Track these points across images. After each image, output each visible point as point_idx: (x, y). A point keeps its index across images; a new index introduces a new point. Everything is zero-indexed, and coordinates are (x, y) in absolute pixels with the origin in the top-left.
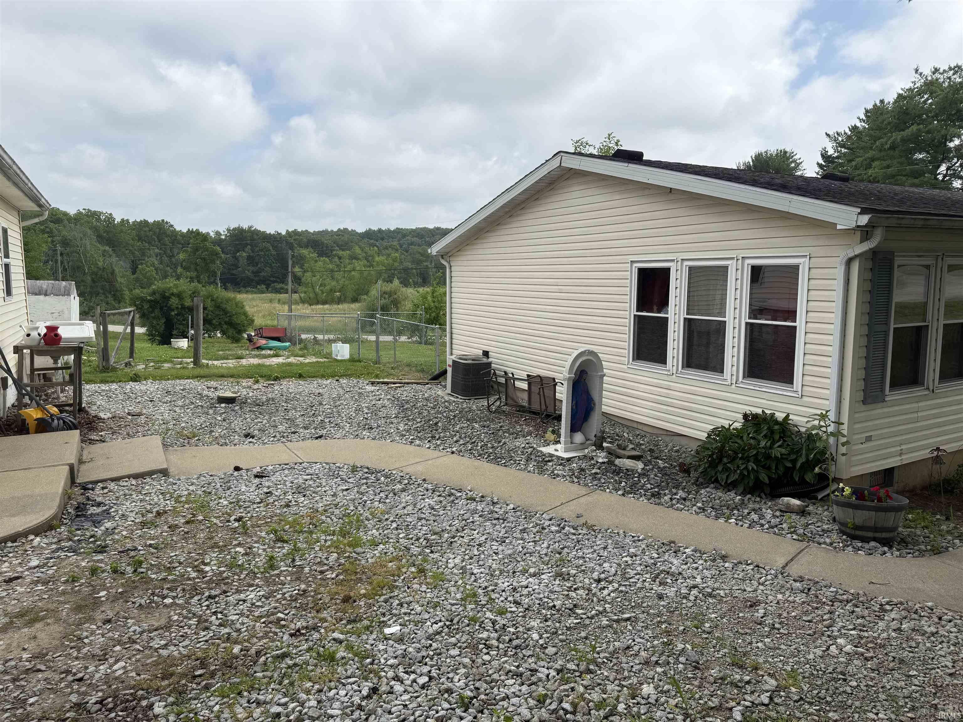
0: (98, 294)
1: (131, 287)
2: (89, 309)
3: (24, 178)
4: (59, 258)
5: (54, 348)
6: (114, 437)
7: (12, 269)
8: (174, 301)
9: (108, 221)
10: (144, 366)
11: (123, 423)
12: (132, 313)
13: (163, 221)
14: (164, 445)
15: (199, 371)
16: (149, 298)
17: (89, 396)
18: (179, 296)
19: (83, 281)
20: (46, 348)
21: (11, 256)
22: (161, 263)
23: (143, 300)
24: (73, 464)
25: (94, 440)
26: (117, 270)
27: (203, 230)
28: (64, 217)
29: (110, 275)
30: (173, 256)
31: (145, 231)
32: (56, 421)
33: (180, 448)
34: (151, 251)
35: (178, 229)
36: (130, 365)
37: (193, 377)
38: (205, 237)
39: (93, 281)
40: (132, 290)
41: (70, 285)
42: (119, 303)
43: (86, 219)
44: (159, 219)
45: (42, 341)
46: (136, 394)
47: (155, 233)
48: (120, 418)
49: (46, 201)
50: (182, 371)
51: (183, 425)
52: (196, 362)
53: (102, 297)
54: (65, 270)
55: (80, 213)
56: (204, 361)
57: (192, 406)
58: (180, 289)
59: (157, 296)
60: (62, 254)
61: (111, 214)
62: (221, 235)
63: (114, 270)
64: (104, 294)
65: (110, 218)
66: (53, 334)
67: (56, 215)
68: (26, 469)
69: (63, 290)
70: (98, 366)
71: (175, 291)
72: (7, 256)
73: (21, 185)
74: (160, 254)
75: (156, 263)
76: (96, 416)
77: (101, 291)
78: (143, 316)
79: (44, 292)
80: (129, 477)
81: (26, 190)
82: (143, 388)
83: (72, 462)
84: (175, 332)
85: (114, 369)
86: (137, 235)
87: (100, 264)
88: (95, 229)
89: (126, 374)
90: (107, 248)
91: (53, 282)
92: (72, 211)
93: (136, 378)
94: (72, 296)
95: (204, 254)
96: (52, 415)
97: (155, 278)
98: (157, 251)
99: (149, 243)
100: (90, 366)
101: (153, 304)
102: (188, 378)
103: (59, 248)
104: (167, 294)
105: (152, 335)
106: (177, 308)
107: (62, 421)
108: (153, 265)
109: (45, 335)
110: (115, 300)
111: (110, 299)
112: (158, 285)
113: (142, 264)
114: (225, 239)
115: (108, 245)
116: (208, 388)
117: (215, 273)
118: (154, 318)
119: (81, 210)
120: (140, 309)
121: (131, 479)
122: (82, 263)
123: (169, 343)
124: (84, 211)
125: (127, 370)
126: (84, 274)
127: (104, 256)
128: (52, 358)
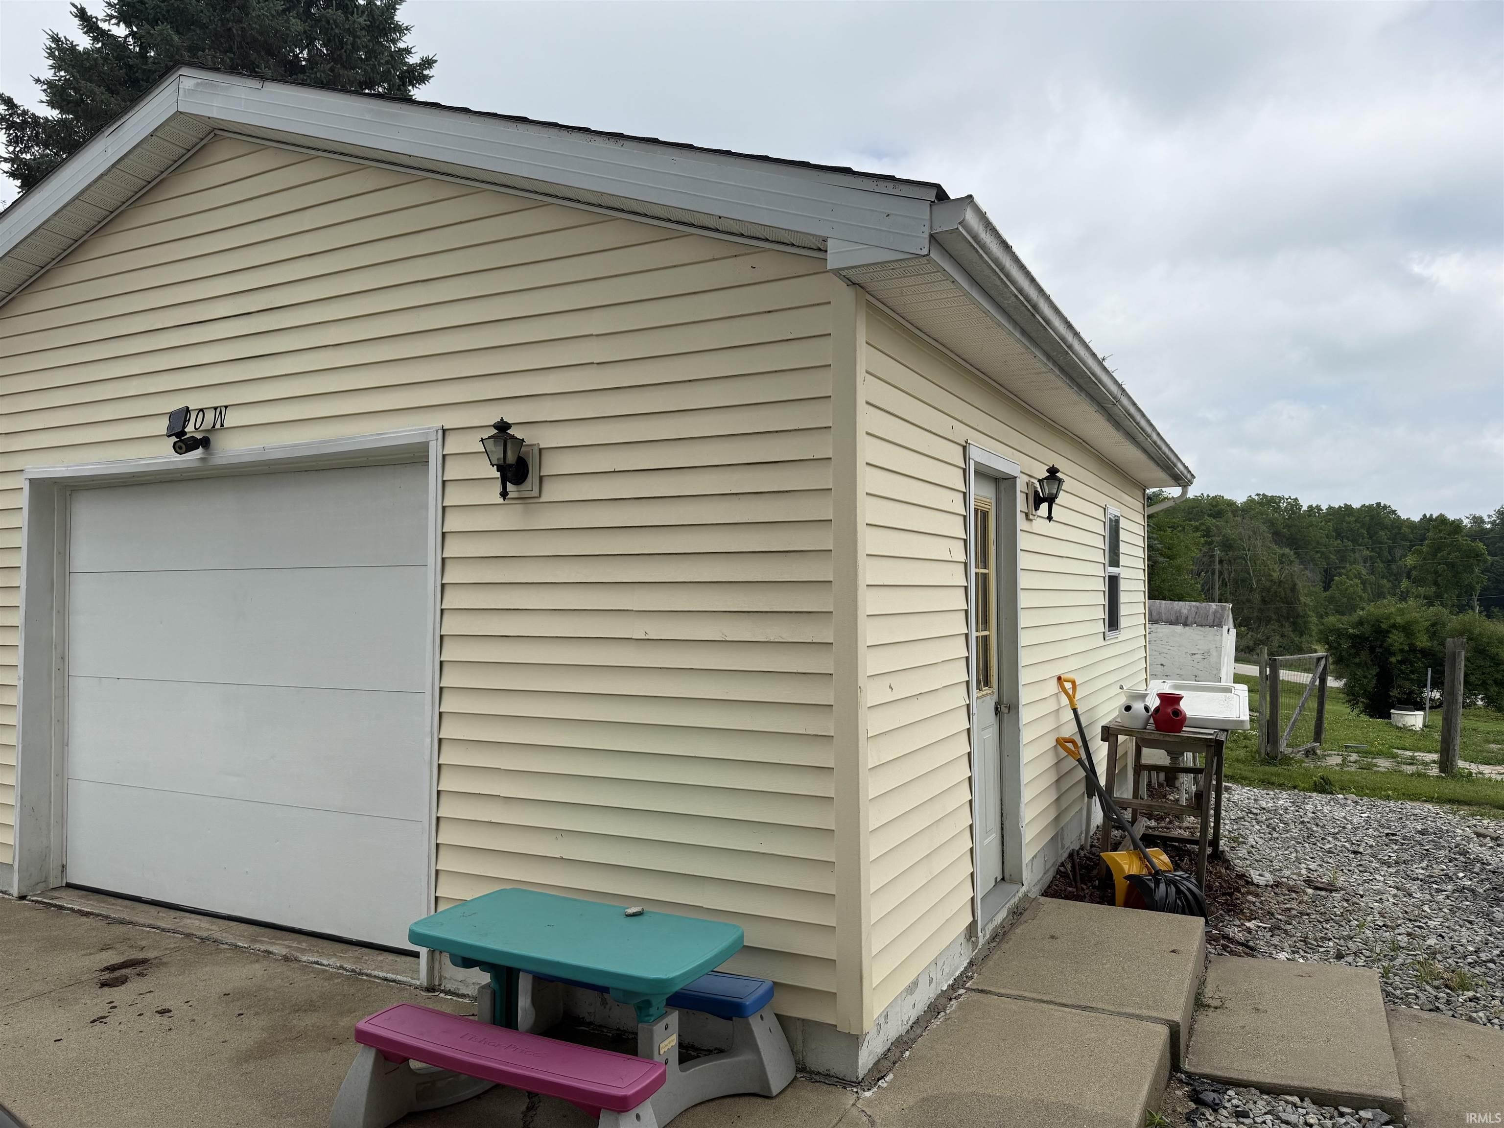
0: (1268, 621)
1: (1322, 610)
2: (1255, 644)
3: (1143, 423)
4: (1217, 567)
5: (1171, 737)
6: (1275, 940)
7: (1123, 585)
8: (1396, 639)
9: (1292, 509)
10: (1339, 760)
11: (1294, 905)
12: (1323, 662)
13: (1379, 504)
14: (1388, 994)
15: (1452, 788)
16: (1351, 631)
17: (1236, 821)
18: (1407, 629)
19: (1248, 601)
20: (1157, 735)
21: (1121, 564)
22: (1372, 573)
23: (1340, 633)
24: (1177, 1025)
25: (1232, 940)
26: (1300, 585)
27: (1451, 516)
28: (1228, 508)
29: (1288, 591)
30: (1393, 560)
31: (1349, 523)
32: (1162, 887)
33: (1426, 1015)
34: (1357, 555)
35: (1404, 516)
36: (1315, 753)
37: (1440, 801)
38: (1456, 527)
39: (1264, 601)
40: (1322, 617)
41: (1223, 608)
42: (1301, 635)
43: (1259, 509)
44: (1373, 502)
45: (1152, 721)
46: (1324, 826)
47: (1363, 525)
48: (1291, 890)
49: (1186, 467)
50: (1415, 782)
51: (1432, 941)
52: (1446, 764)
53: (1276, 626)
54: (1224, 584)
55: (1251, 501)
56: (1461, 764)
57: (1450, 887)
58: (1407, 617)
59: (1367, 629)
60: (1221, 562)
61: (1296, 499)
62: (1483, 521)
63: (1295, 585)
64: (1278, 621)
65: (1295, 504)
66: (1170, 710)
67: (1216, 506)
68: (1085, 1008)
69: (1211, 618)
70: (1258, 752)
71: (1399, 620)
72: (1114, 562)
73: (1140, 438)
74: (1371, 558)
75: (1364, 572)
76: (1242, 876)
77: (1274, 617)
78: (1339, 661)
79: (1183, 620)
80: (1302, 1093)
81: (1151, 449)
82: (1339, 814)
83: (1177, 1017)
84: (1395, 693)
85: (1286, 760)
86: (1335, 530)
87: (1275, 575)
88: (1271, 523)
89: (1307, 774)
90: (1287, 550)
91: (1197, 604)
92: (1240, 498)
93: (1324, 786)
94: (1225, 628)
95: (1453, 555)
96: (1158, 872)
97: (1361, 597)
98: (1367, 553)
99: (1354, 541)
100: (1246, 747)
101: (1358, 642)
102: (1430, 800)
103: (1217, 552)
104: (1383, 626)
105: (1353, 695)
106: (1402, 651)
107: (1173, 889)
108: (1359, 576)
109: (1157, 710)
110: (1294, 631)
111: (1288, 629)
112: (1369, 610)
113: (1340, 575)
114: (1491, 530)
115: (1289, 545)
116: (1479, 835)
117: (1473, 588)
118: (1358, 665)
119: (1253, 497)
120: (1336, 648)
121: (1307, 1102)
122: (1249, 574)
123: (1389, 716)
124: (1256, 498)
125: (1308, 764)
126: (1252, 590)
127: (1281, 562)
128: (1169, 753)
